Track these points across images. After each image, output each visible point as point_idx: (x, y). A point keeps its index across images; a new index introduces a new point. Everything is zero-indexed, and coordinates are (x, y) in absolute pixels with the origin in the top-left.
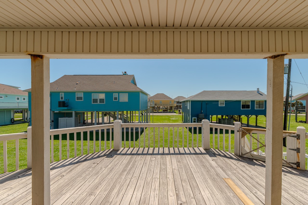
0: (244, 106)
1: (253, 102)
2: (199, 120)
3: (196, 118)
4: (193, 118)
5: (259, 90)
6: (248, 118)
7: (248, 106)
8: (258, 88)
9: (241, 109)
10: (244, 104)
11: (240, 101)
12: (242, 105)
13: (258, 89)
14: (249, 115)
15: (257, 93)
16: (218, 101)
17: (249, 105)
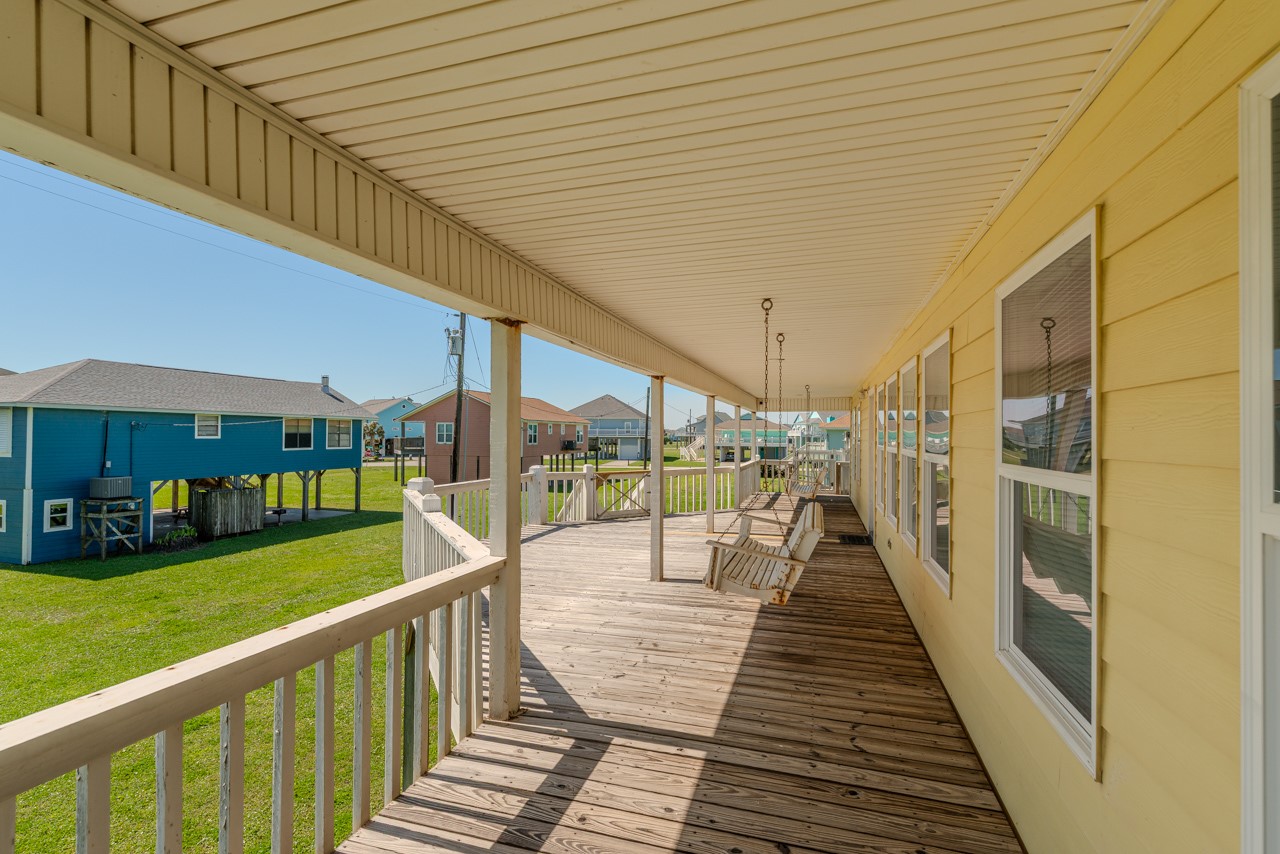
0: (291, 440)
1: (320, 423)
2: (105, 508)
3: (69, 502)
4: (48, 504)
5: (327, 382)
6: (304, 483)
7: (305, 440)
8: (324, 374)
9: (284, 449)
10: (293, 431)
11: (276, 421)
12: (286, 435)
13: (325, 378)
14: (306, 472)
15: (323, 394)
16: (191, 417)
17: (310, 434)
